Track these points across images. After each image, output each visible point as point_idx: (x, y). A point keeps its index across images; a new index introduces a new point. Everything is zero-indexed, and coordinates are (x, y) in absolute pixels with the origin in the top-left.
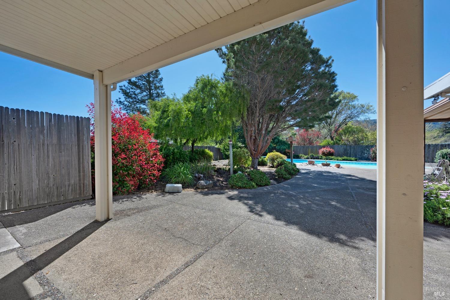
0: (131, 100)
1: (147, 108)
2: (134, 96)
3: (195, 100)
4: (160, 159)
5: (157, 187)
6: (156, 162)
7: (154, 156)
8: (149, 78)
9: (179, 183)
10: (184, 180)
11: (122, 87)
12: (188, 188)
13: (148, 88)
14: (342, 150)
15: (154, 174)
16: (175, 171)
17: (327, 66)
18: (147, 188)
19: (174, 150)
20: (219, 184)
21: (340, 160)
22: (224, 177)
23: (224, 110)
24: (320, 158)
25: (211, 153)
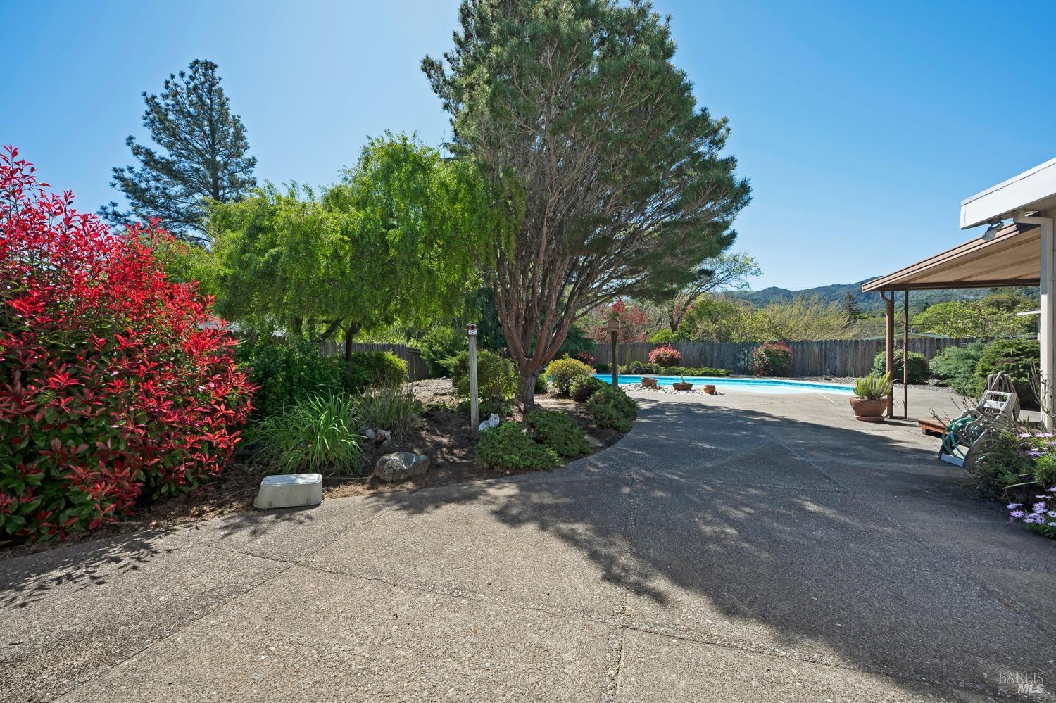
0: (153, 213)
1: (204, 237)
2: (163, 200)
3: (361, 204)
4: (239, 387)
5: (224, 487)
6: (222, 397)
7: (214, 375)
8: (214, 155)
9: (312, 467)
10: (326, 455)
11: (122, 171)
12: (346, 484)
13: (208, 182)
14: (695, 352)
15: (211, 444)
16: (297, 425)
17: (713, 142)
18: (183, 497)
19: (290, 354)
20: (443, 458)
21: (698, 375)
22: (450, 432)
23: (451, 237)
24: (654, 370)
25: (402, 364)
